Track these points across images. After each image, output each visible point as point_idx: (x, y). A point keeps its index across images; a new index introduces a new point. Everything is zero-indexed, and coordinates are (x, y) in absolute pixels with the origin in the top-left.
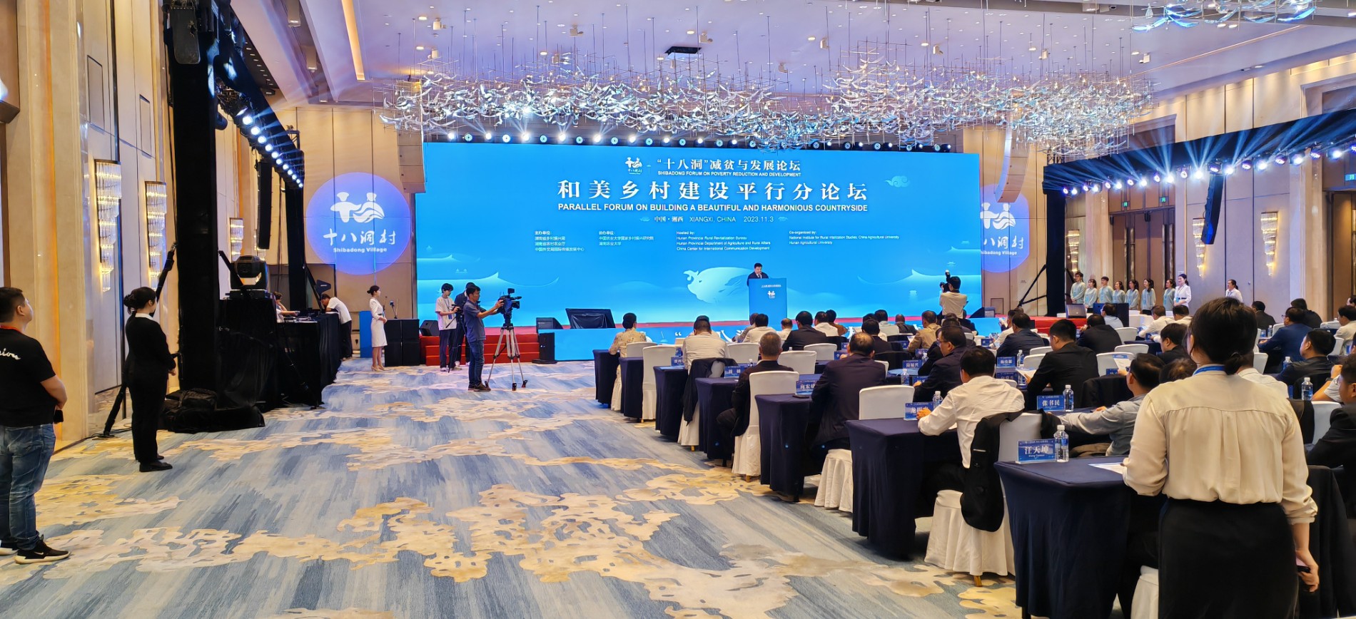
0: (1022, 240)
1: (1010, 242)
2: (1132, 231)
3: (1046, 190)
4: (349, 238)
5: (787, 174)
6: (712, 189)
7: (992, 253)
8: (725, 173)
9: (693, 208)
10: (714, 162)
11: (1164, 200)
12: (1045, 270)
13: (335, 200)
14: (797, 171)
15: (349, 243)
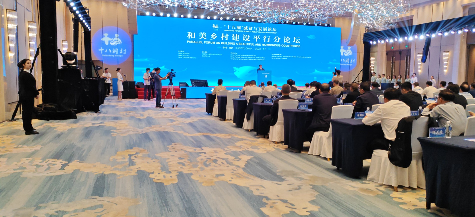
0: (354, 60)
1: (350, 61)
2: (394, 58)
3: (364, 42)
4: (108, 51)
5: (272, 33)
6: (244, 37)
7: (343, 64)
8: (249, 31)
9: (237, 44)
10: (245, 27)
11: (407, 46)
12: (362, 71)
13: (103, 36)
14: (275, 32)
15: (108, 53)
